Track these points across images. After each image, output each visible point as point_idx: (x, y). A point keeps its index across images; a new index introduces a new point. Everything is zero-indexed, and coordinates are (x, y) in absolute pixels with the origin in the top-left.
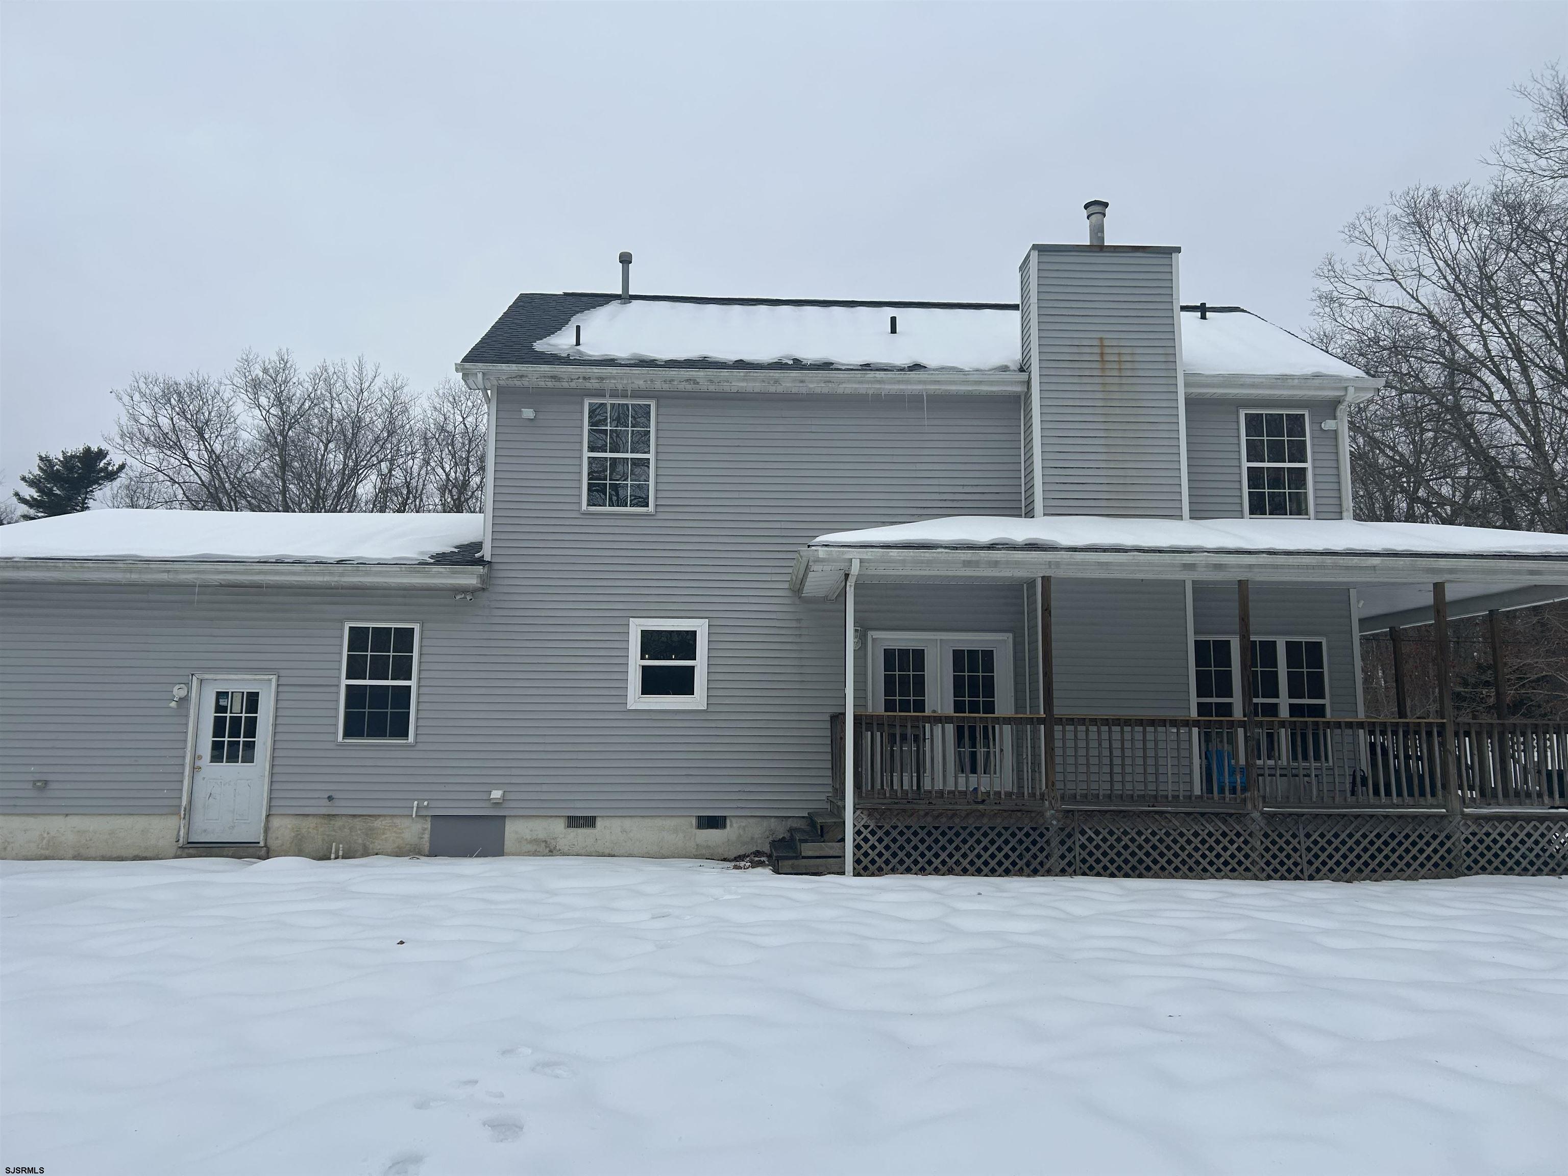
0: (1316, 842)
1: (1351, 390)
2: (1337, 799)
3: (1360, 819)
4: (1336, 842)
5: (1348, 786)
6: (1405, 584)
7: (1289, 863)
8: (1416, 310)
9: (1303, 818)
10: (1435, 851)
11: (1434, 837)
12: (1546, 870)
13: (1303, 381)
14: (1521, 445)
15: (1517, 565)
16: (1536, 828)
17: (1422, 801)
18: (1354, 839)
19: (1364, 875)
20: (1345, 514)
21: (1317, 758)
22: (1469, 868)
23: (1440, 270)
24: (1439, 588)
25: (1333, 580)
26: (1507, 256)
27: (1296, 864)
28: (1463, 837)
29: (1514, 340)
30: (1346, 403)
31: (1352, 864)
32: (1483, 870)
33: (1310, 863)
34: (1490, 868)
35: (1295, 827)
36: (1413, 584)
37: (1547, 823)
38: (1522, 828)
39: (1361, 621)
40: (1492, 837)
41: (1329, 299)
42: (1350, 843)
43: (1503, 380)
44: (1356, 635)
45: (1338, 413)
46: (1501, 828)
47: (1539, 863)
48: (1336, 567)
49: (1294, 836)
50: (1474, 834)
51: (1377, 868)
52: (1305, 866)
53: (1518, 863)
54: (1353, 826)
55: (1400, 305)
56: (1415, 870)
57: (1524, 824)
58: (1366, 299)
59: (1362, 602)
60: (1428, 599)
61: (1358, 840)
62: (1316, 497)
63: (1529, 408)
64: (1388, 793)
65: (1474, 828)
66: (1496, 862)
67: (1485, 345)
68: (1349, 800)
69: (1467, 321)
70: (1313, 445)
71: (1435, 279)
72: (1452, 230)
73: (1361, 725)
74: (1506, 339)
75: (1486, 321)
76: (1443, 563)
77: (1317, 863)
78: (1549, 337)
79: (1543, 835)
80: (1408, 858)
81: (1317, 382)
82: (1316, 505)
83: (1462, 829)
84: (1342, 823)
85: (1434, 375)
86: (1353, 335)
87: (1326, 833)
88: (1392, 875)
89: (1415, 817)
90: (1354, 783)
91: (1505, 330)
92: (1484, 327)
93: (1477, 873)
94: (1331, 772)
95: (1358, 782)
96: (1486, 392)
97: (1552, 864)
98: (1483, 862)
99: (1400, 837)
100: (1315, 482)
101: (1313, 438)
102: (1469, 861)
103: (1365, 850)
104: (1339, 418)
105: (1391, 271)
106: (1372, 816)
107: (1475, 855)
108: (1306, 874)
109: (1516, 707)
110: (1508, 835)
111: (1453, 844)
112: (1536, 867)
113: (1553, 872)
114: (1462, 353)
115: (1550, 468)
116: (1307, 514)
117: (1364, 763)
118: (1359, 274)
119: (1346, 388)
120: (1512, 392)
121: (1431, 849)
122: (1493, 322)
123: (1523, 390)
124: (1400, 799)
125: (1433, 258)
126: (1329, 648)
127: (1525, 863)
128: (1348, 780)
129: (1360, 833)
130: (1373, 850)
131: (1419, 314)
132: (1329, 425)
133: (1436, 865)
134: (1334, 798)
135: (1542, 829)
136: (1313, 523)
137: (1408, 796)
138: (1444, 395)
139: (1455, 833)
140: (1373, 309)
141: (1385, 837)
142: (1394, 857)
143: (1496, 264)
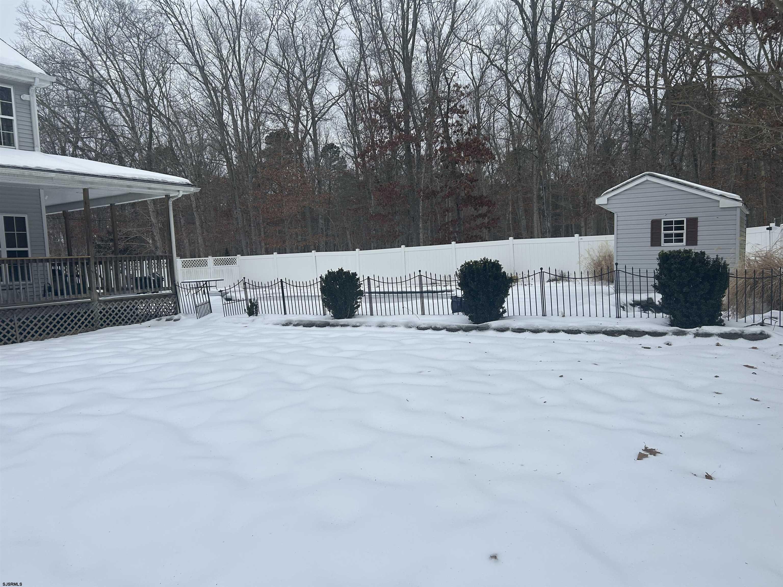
0: (24, 323)
1: (37, 80)
2: (35, 299)
3: (47, 308)
4: (35, 321)
5: (41, 292)
6: (70, 188)
7: (9, 335)
8: (74, 46)
9: (16, 311)
10: (86, 319)
11: (85, 313)
12: (135, 321)
13: (9, 69)
14: (126, 126)
15: (122, 182)
16: (131, 303)
17: (79, 296)
18: (45, 318)
19: (50, 335)
20: (36, 148)
21: (23, 279)
22: (102, 325)
23: (85, 27)
24: (85, 191)
25: (29, 183)
26: (117, 29)
27: (13, 335)
28: (99, 311)
29: (121, 73)
30: (34, 87)
31: (44, 331)
32: (108, 325)
33: (21, 334)
34: (111, 324)
35: (12, 316)
36: (73, 188)
37: (135, 301)
38: (125, 304)
39: (47, 207)
40: (112, 310)
41: (26, 27)
42: (43, 321)
43: (117, 92)
44: (44, 214)
45: (30, 92)
46: (116, 305)
47: (132, 319)
48: (30, 176)
49: (11, 321)
50: (104, 309)
51: (57, 331)
52: (18, 335)
53: (123, 320)
54: (44, 312)
55: (65, 41)
56: (76, 329)
57: (126, 302)
58: (47, 32)
59: (47, 197)
60: (81, 197)
61: (47, 319)
62: (19, 137)
63: (128, 109)
64: (62, 294)
65: (103, 306)
66: (114, 321)
67: (108, 73)
68: (42, 299)
69: (99, 58)
70: (16, 107)
71: (83, 31)
72: (91, 7)
73: (47, 260)
74: (118, 72)
75: (108, 60)
76: (87, 178)
77: (25, 333)
78: (137, 76)
79: (134, 306)
80: (72, 324)
81: (17, 71)
82: (19, 141)
83: (98, 307)
84: (38, 311)
85: (83, 83)
86: (40, 51)
87: (29, 317)
88: (65, 333)
89: (76, 304)
90: (45, 291)
91: (117, 67)
92: (107, 63)
93: (105, 327)
94: (31, 286)
95: (47, 290)
96: (109, 97)
97: (138, 319)
98: (108, 321)
99: (69, 315)
100: (18, 129)
101: (16, 103)
102: (102, 322)
103: (51, 323)
104: (31, 94)
105: (60, 20)
106: (54, 306)
107: (104, 318)
108: (19, 340)
109: (124, 251)
110: (119, 308)
111: (94, 315)
112: (131, 321)
113: (138, 322)
114: (97, 73)
115: (139, 140)
116: (14, 146)
117: (50, 280)
118: (42, 17)
119: (34, 78)
120: (121, 99)
121: (84, 318)
122: (112, 62)
123: (126, 100)
124: (68, 296)
125: (82, 19)
126: (29, 221)
127: (126, 320)
128: (41, 290)
129: (48, 315)
130: (55, 322)
131: (75, 48)
132: (25, 97)
133: (86, 326)
134: (33, 299)
135: (133, 303)
136: (18, 151)
137: (73, 294)
138: (89, 94)
139: (95, 310)
140: (51, 39)
141: (61, 315)
142: (66, 325)
143: (113, 32)
